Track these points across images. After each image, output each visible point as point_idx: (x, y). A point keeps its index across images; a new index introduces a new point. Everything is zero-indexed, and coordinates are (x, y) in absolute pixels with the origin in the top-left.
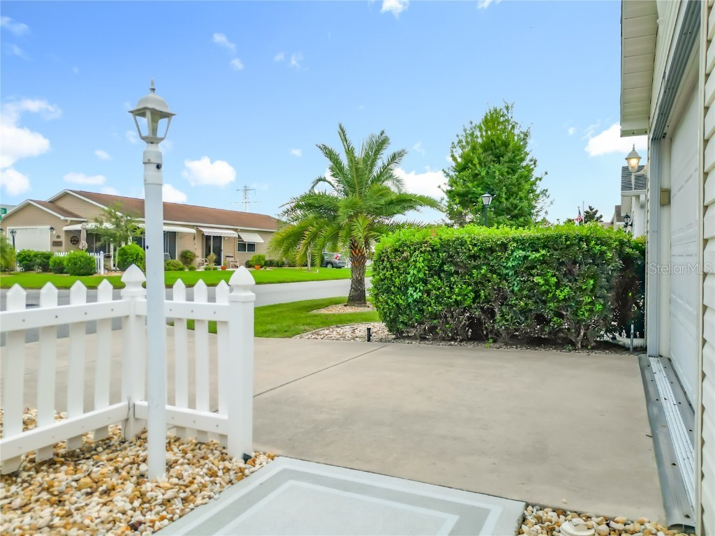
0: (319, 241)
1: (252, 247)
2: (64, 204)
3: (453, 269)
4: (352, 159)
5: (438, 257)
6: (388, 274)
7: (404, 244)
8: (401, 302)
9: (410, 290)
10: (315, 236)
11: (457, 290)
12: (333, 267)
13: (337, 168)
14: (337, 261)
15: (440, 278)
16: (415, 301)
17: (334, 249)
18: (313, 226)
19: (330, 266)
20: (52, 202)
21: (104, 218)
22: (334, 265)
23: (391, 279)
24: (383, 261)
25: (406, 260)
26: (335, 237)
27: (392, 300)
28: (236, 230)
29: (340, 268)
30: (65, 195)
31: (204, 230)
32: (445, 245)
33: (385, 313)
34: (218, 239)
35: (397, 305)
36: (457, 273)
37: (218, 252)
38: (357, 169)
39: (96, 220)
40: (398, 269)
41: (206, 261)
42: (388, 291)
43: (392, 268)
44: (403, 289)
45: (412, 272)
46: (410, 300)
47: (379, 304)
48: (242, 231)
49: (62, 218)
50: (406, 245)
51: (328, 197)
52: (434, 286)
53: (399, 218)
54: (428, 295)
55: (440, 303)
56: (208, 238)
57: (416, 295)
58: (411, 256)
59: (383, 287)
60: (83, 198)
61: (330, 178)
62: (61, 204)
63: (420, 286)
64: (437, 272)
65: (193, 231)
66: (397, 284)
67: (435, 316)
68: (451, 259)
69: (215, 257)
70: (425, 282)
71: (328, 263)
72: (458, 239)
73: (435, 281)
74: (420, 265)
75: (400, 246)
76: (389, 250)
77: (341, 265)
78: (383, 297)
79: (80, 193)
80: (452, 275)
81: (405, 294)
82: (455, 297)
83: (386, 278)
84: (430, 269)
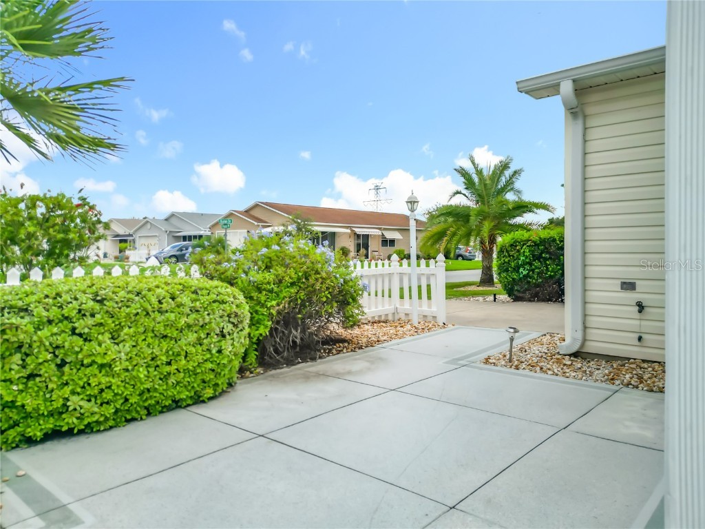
0: (456, 238)
1: (392, 242)
2: (255, 213)
3: (548, 256)
4: (481, 178)
5: (539, 248)
6: (506, 260)
7: (516, 242)
8: (515, 277)
9: (521, 270)
10: (454, 234)
11: (550, 269)
12: (463, 259)
13: (469, 184)
14: (467, 254)
15: (540, 262)
16: (524, 276)
17: (467, 244)
18: (453, 227)
19: (460, 258)
20: (246, 211)
21: (289, 223)
22: (464, 258)
23: (509, 263)
24: (503, 252)
25: (518, 251)
26: (468, 235)
27: (510, 276)
28: (380, 229)
29: (471, 260)
30: (256, 206)
31: (356, 230)
32: (543, 241)
33: (505, 285)
34: (366, 237)
35: (513, 279)
36: (550, 258)
37: (366, 247)
38: (485, 185)
39: (283, 225)
40: (513, 256)
41: (358, 255)
42: (507, 270)
43: (510, 256)
44: (516, 269)
45: (522, 258)
46: (521, 276)
47: (501, 279)
48: (385, 229)
49: (256, 224)
50: (518, 242)
51: (463, 206)
52: (536, 266)
53: (519, 220)
54: (533, 273)
55: (540, 277)
56: (358, 236)
57: (525, 272)
58: (521, 248)
59: (503, 269)
60: (268, 207)
61: (464, 192)
62: (253, 213)
63: (527, 267)
64: (539, 258)
65: (349, 231)
66: (513, 266)
67: (537, 285)
68: (546, 250)
69: (365, 252)
70: (530, 264)
71: (460, 255)
72: (551, 237)
73: (537, 264)
74: (527, 254)
75: (514, 242)
76: (507, 245)
77: (472, 258)
78: (504, 275)
79: (266, 204)
80: (547, 259)
81: (518, 272)
82: (549, 273)
83: (505, 262)
84: (534, 256)
